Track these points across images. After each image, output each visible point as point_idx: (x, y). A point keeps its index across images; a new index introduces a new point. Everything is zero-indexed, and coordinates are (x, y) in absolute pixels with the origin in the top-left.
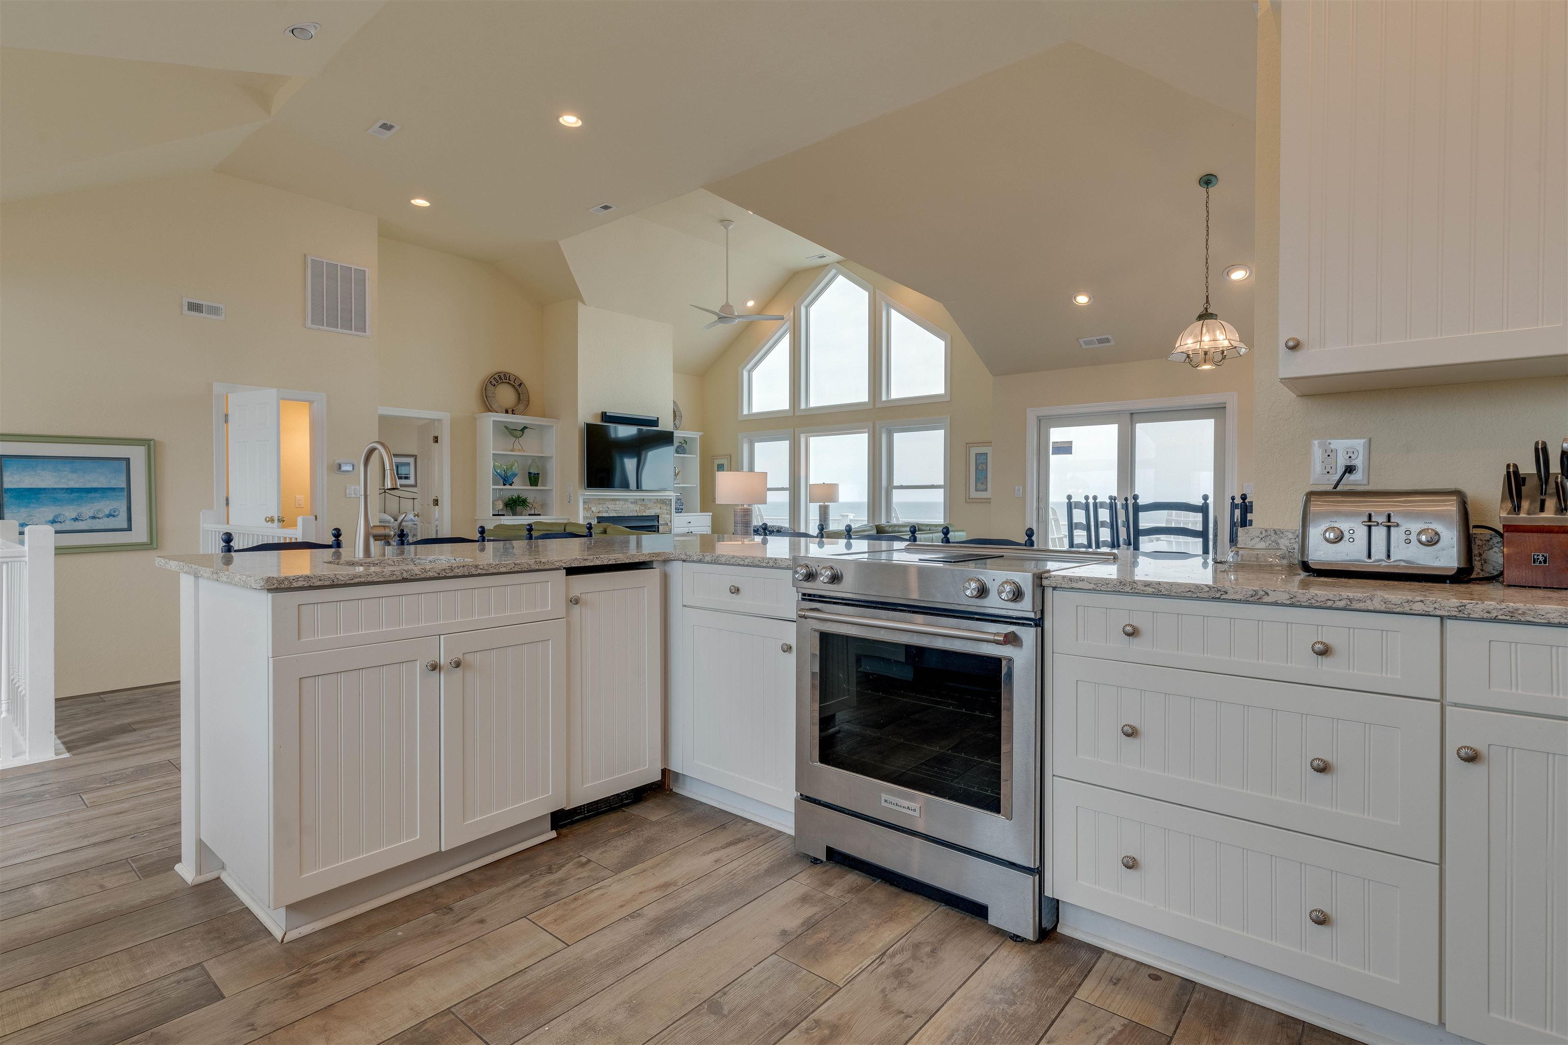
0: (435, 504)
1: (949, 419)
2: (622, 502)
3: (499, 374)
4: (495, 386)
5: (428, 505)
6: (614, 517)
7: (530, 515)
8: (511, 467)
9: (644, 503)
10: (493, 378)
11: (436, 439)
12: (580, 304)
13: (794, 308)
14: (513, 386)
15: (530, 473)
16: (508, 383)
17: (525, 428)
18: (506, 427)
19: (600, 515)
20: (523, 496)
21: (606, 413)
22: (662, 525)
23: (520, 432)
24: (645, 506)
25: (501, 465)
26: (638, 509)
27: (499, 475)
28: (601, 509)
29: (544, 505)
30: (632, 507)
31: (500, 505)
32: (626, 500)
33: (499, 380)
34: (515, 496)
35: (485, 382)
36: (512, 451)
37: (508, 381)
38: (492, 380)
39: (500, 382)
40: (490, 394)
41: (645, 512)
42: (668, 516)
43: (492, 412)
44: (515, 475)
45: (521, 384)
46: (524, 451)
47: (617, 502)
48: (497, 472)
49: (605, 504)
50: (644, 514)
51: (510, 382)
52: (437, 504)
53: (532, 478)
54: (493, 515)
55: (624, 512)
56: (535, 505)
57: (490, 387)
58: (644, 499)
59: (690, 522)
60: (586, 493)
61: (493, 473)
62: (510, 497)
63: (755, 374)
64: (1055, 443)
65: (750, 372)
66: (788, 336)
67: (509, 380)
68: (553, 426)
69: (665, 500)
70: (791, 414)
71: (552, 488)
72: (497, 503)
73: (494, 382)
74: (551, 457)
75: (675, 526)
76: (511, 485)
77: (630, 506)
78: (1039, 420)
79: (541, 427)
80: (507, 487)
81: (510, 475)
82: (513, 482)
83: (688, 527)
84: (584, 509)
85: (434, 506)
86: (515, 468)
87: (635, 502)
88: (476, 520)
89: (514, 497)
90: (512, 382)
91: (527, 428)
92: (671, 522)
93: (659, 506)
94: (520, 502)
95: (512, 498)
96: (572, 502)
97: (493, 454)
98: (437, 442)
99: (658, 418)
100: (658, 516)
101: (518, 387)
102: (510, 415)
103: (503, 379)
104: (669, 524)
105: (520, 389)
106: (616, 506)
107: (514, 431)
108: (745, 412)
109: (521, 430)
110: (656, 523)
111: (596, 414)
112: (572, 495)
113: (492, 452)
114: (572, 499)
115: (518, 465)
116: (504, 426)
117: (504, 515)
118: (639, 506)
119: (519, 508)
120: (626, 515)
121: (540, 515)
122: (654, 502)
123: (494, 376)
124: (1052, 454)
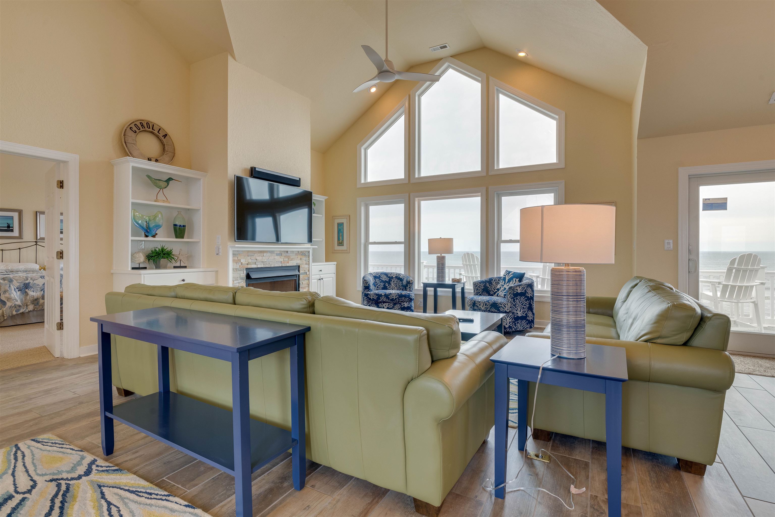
0: (59, 257)
1: (564, 182)
2: (269, 254)
3: (141, 122)
4: (136, 132)
5: (53, 258)
6: (262, 268)
7: (175, 267)
8: (155, 219)
9: (287, 254)
10: (134, 124)
11: (61, 184)
12: (230, 58)
13: (409, 96)
14: (158, 137)
15: (175, 225)
16: (152, 132)
17: (170, 179)
18: (149, 177)
19: (249, 266)
20: (168, 247)
21: (255, 168)
22: (303, 274)
23: (165, 183)
24: (288, 257)
25: (143, 216)
26: (282, 260)
27: (140, 226)
28: (250, 261)
29: (190, 257)
30: (277, 258)
31: (141, 258)
32: (272, 252)
33: (141, 127)
34: (159, 247)
35: (124, 127)
36: (155, 201)
37: (151, 130)
38: (132, 126)
39: (142, 129)
40: (129, 140)
41: (288, 263)
42: (307, 266)
43: (130, 156)
44: (158, 227)
45: (166, 135)
46: (169, 203)
47: (265, 254)
48: (138, 224)
49: (253, 256)
50: (288, 265)
51: (153, 131)
52: (62, 257)
53: (178, 230)
54: (133, 268)
55: (270, 263)
56: (181, 257)
57: (130, 133)
58: (287, 251)
59: (321, 271)
60: (236, 246)
61: (133, 225)
62: (153, 250)
63: (369, 151)
64: (706, 199)
65: (366, 150)
66: (403, 117)
67: (153, 129)
68: (200, 179)
69: (304, 252)
70: (407, 182)
71: (198, 240)
72: (137, 256)
73: (134, 129)
74: (198, 210)
75: (313, 274)
76: (154, 236)
77: (276, 257)
78: (691, 177)
79: (188, 179)
80: (150, 238)
81: (154, 226)
82: (157, 234)
83: (319, 275)
84: (234, 261)
85: (58, 259)
86: (159, 220)
87: (280, 254)
88: (112, 274)
89: (157, 250)
90: (156, 132)
91: (173, 179)
92: (309, 271)
93: (299, 257)
94: (164, 254)
95: (155, 250)
96: (220, 254)
97: (133, 204)
98: (62, 187)
99: (300, 179)
100: (299, 266)
101: (163, 138)
102: (153, 163)
103: (146, 126)
104: (308, 273)
105: (164, 140)
106: (264, 258)
107: (157, 181)
108: (363, 181)
109: (166, 181)
110: (296, 273)
111: (245, 170)
112: (221, 247)
113: (131, 200)
114: (221, 250)
115: (162, 214)
116: (146, 176)
117: (145, 268)
118: (283, 258)
119: (163, 261)
120: (273, 266)
121: (185, 267)
122: (296, 254)
123: (135, 123)
124: (703, 210)
